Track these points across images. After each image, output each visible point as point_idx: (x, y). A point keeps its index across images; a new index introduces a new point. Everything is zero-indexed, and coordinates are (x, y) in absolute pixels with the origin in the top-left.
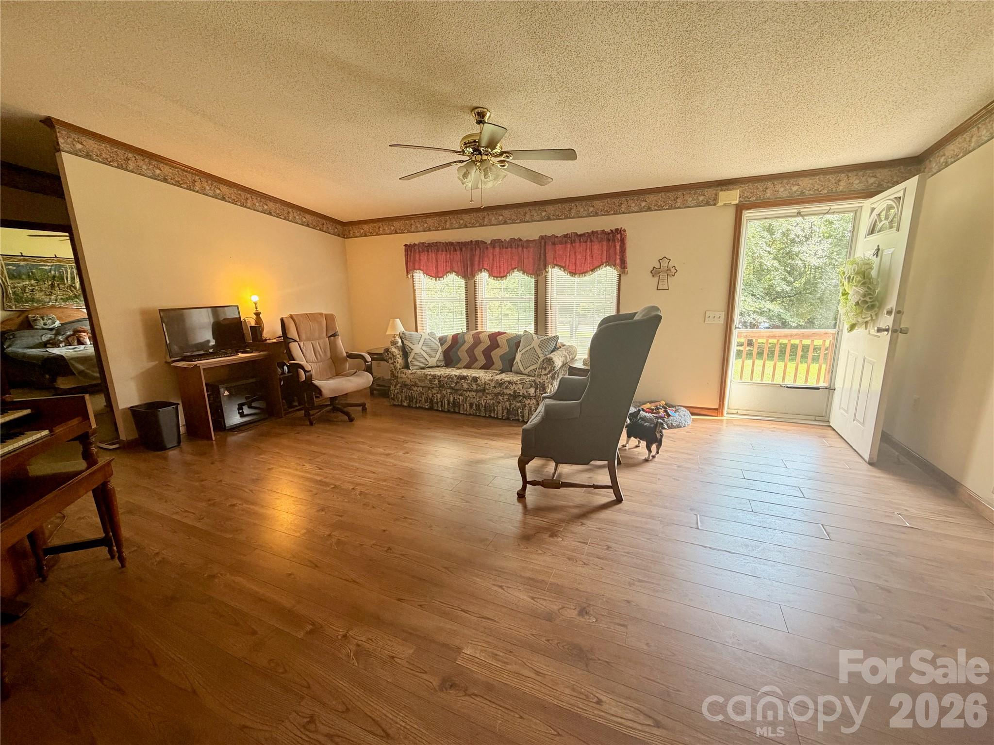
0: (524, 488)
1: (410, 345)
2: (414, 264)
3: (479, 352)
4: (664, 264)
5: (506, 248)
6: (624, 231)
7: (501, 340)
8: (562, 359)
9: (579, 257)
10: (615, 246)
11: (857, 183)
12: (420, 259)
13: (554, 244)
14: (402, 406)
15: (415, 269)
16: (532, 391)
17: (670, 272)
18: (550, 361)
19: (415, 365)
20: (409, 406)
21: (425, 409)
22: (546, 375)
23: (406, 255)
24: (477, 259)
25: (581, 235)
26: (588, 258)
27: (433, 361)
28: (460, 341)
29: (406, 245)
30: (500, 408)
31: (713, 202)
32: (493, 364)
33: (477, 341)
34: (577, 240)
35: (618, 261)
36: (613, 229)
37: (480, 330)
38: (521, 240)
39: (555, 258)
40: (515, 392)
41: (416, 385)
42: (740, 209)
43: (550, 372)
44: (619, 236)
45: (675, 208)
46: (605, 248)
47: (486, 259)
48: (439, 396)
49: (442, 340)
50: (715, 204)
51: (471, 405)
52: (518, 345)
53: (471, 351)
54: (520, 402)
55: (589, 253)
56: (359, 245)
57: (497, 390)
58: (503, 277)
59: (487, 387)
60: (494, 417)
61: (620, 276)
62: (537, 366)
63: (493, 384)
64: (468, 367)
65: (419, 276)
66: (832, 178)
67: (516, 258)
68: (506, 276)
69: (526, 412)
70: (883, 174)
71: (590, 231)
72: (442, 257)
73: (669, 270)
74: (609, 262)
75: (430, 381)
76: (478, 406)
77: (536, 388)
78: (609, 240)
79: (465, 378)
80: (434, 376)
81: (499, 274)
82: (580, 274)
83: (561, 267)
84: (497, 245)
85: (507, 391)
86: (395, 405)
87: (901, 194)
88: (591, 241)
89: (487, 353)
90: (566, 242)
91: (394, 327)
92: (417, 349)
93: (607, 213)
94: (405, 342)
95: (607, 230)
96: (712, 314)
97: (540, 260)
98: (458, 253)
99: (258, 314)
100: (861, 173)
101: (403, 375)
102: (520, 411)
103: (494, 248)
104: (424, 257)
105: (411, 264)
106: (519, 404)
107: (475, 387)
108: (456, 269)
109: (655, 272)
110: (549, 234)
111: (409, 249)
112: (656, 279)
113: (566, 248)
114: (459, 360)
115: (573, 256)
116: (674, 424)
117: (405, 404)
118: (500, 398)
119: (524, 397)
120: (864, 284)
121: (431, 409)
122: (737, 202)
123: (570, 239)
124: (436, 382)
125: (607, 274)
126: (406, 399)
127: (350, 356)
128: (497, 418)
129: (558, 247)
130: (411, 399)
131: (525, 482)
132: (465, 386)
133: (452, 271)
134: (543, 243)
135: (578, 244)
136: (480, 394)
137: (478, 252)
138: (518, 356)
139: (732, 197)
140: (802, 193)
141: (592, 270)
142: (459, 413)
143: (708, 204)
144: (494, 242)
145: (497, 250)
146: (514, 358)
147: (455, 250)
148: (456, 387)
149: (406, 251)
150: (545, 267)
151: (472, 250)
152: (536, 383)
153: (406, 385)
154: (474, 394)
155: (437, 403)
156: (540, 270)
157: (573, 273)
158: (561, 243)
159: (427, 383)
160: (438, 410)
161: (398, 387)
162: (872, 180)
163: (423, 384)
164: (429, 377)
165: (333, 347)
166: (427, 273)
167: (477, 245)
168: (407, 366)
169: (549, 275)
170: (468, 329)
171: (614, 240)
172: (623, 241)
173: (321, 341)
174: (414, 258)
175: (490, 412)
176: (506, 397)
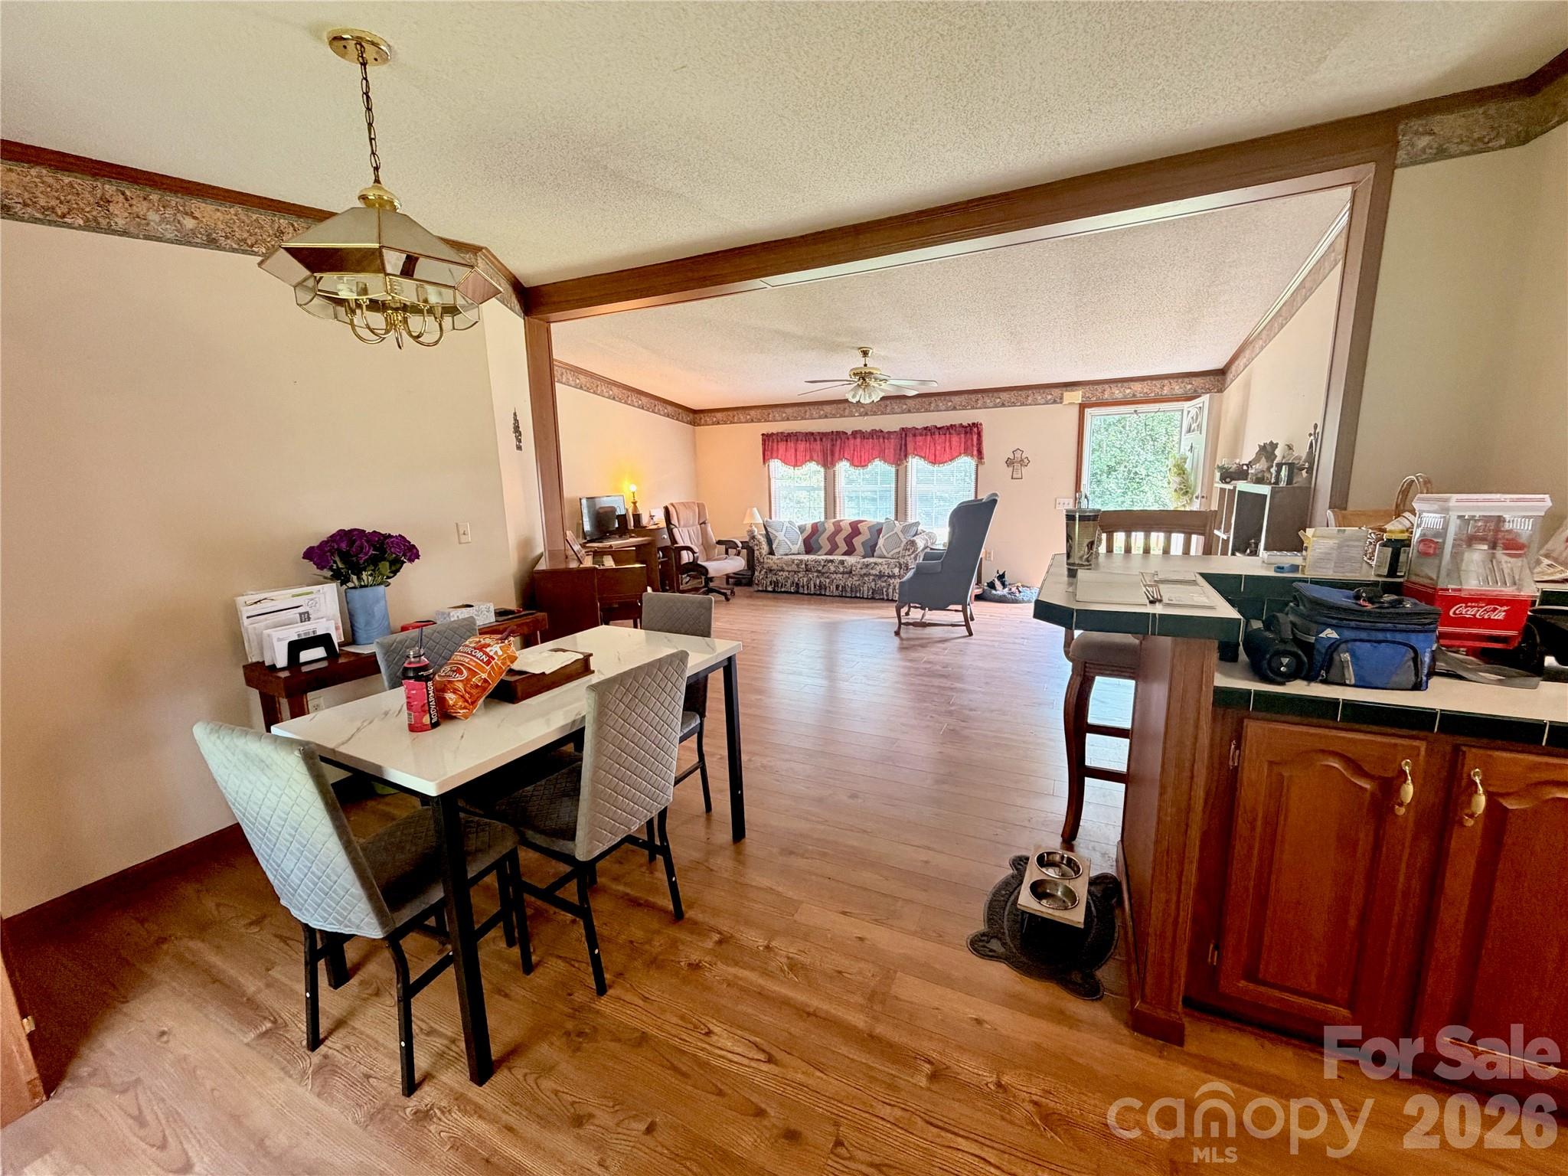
0: (899, 628)
1: (774, 532)
2: (772, 453)
3: (840, 539)
4: (1018, 455)
5: (868, 439)
6: (981, 424)
7: (862, 527)
8: (924, 542)
9: (938, 448)
10: (972, 440)
11: (1177, 388)
12: (778, 449)
13: (915, 435)
14: (767, 591)
15: (772, 458)
16: (896, 571)
17: (1023, 462)
18: (913, 543)
19: (779, 552)
20: (774, 591)
21: (791, 593)
22: (909, 555)
23: (764, 444)
24: (838, 448)
25: (940, 428)
26: (947, 449)
27: (795, 548)
28: (820, 529)
29: (763, 435)
30: (866, 588)
31: (1059, 400)
32: (855, 550)
33: (838, 529)
34: (937, 433)
35: (975, 453)
36: (970, 423)
37: (838, 518)
38: (882, 431)
39: (915, 449)
40: (880, 572)
41: (783, 570)
42: (1082, 407)
43: (913, 552)
44: (975, 430)
45: (1027, 405)
46: (963, 440)
47: (847, 449)
48: (805, 579)
49: (802, 529)
50: (1061, 403)
51: (837, 587)
52: (879, 531)
53: (832, 539)
54: (885, 581)
55: (948, 444)
56: (709, 432)
57: (864, 571)
58: (864, 466)
59: (854, 568)
60: (860, 597)
61: (977, 466)
62: (900, 549)
63: (859, 566)
64: (830, 553)
65: (776, 465)
66: (1158, 383)
67: (877, 448)
68: (867, 465)
69: (891, 590)
70: (1197, 382)
71: (948, 425)
72: (802, 446)
73: (1022, 460)
74: (967, 451)
75: (798, 565)
76: (844, 587)
77: (901, 568)
78: (966, 433)
79: (832, 561)
80: (801, 561)
81: (860, 462)
82: (940, 463)
83: (921, 457)
84: (858, 436)
85: (873, 572)
86: (759, 591)
87: (1201, 405)
88: (950, 434)
89: (849, 540)
90: (926, 435)
91: (752, 515)
92: (780, 537)
93: (964, 408)
94: (769, 529)
95: (965, 424)
96: (1062, 501)
97: (901, 449)
98: (818, 442)
99: (635, 503)
100: (1180, 380)
101: (769, 561)
102: (885, 590)
103: (855, 438)
104: (782, 446)
105: (768, 453)
106: (884, 584)
107: (841, 569)
108: (815, 457)
109: (1010, 462)
110: (910, 426)
111: (767, 438)
112: (1011, 469)
113: (925, 439)
114: (820, 548)
115: (932, 448)
116: (1025, 599)
117: (770, 589)
118: (866, 578)
119: (889, 576)
120: (1179, 474)
121: (797, 592)
122: (1080, 402)
123: (929, 431)
124: (803, 566)
125: (966, 463)
126: (771, 584)
127: (719, 542)
128: (863, 598)
129: (919, 438)
130: (776, 583)
131: (900, 623)
132: (832, 569)
133: (811, 459)
134: (903, 435)
135: (937, 436)
136: (846, 576)
137: (838, 442)
138: (881, 542)
139: (1076, 396)
140: (1134, 395)
141: (951, 460)
142: (825, 595)
143: (1055, 402)
144: (855, 434)
145: (858, 440)
146: (876, 544)
147: (815, 440)
148: (823, 571)
149: (764, 441)
150: (906, 456)
151: (832, 440)
152: (900, 564)
153: (771, 570)
154: (841, 576)
155: (803, 587)
156: (900, 460)
157: (934, 462)
158: (921, 435)
159: (794, 567)
160: (803, 594)
161: (763, 573)
162: (1189, 387)
163: (790, 569)
164: (796, 562)
165: (704, 534)
166: (785, 461)
167: (839, 435)
168: (771, 553)
169: (909, 464)
170: (826, 518)
171: (971, 433)
172: (979, 434)
173: (694, 528)
174: (772, 447)
175: (856, 592)
176: (871, 577)
